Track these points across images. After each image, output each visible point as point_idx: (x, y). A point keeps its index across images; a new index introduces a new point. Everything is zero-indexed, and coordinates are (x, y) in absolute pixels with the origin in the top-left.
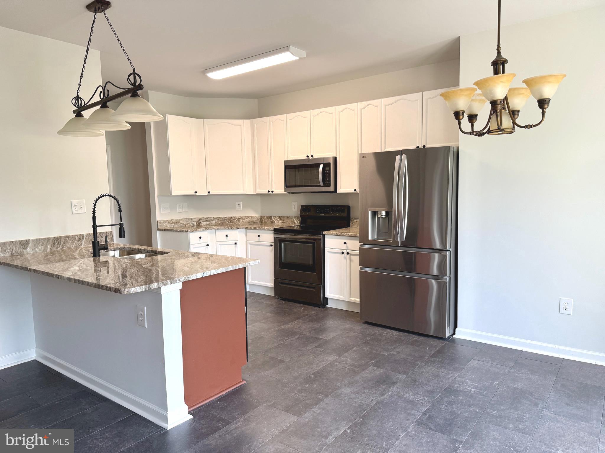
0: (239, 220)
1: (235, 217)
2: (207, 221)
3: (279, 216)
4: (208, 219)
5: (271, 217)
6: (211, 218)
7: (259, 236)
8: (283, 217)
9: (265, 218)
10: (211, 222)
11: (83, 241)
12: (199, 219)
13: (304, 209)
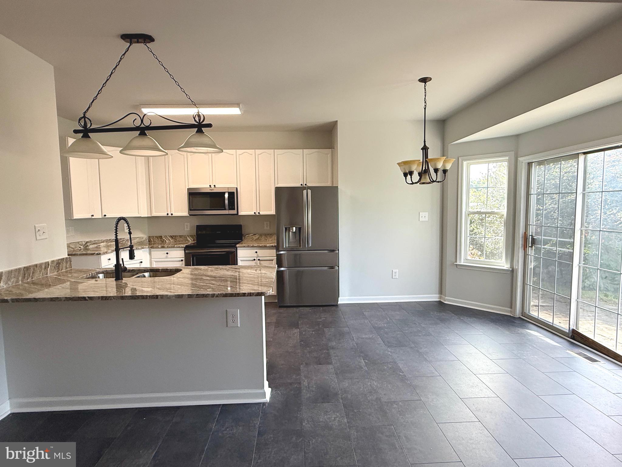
0: (128, 241)
1: (124, 238)
2: (94, 244)
3: (171, 236)
4: (96, 242)
5: (161, 237)
6: (99, 240)
7: (167, 253)
8: (176, 236)
9: (154, 238)
10: (99, 245)
11: (48, 269)
12: (86, 242)
13: (199, 228)
